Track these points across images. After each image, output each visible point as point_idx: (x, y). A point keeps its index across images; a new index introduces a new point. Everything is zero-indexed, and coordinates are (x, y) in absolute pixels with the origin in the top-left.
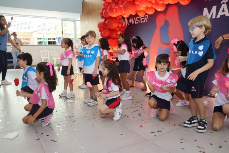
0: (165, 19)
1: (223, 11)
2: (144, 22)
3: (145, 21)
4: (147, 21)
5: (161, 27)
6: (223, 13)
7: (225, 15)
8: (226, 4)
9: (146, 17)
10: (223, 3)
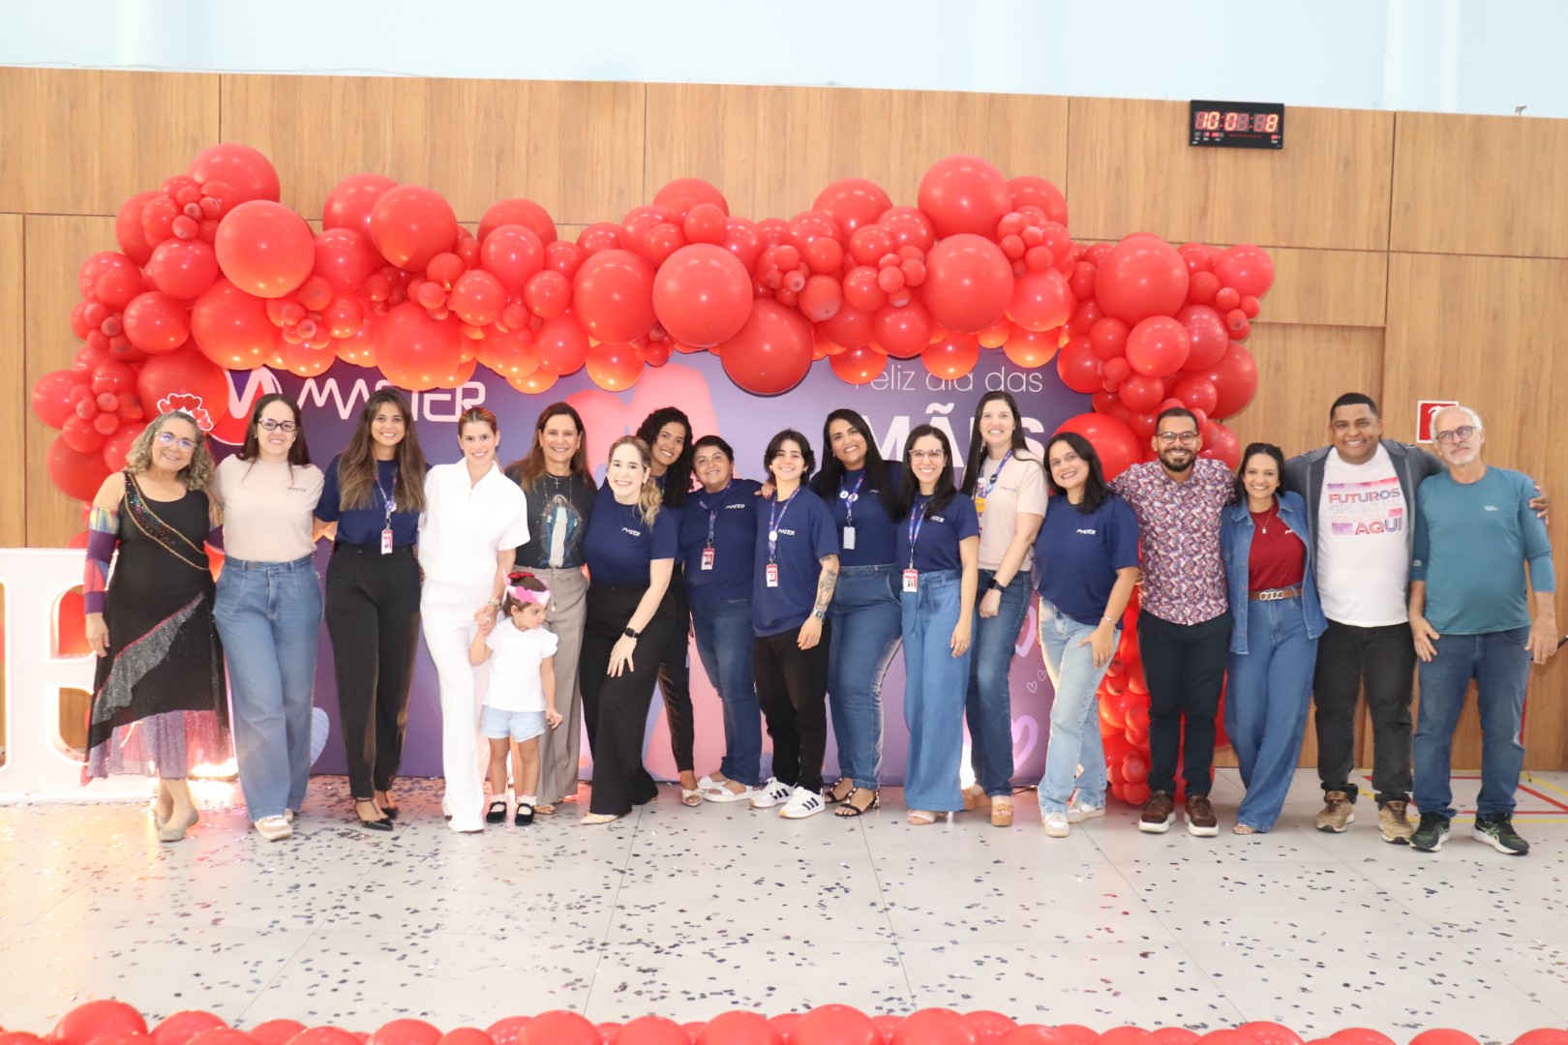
2: (457, 417)
9: (472, 394)
10: (936, 414)
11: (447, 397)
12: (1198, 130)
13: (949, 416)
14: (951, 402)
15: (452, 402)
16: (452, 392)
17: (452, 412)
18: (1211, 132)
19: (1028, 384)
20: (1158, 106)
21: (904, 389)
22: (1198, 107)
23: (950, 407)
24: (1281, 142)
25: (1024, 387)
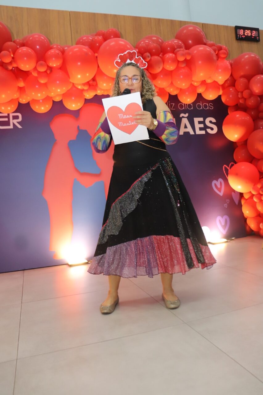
0: (78, 127)
1: (186, 127)
2: (11, 127)
3: (14, 124)
4: (20, 127)
5: (70, 141)
6: (187, 130)
7: (188, 133)
8: (186, 119)
9: (15, 118)
10: (183, 117)
11: (6, 119)
12: (238, 35)
13: (187, 117)
14: (187, 113)
15: (9, 121)
16: (8, 117)
17: (9, 125)
18: (242, 35)
19: (209, 107)
20: (226, 27)
21: (172, 109)
22: (237, 28)
23: (187, 115)
24: (259, 39)
25: (208, 108)
